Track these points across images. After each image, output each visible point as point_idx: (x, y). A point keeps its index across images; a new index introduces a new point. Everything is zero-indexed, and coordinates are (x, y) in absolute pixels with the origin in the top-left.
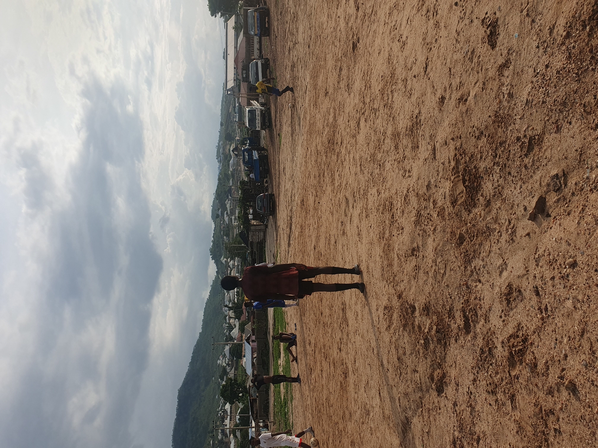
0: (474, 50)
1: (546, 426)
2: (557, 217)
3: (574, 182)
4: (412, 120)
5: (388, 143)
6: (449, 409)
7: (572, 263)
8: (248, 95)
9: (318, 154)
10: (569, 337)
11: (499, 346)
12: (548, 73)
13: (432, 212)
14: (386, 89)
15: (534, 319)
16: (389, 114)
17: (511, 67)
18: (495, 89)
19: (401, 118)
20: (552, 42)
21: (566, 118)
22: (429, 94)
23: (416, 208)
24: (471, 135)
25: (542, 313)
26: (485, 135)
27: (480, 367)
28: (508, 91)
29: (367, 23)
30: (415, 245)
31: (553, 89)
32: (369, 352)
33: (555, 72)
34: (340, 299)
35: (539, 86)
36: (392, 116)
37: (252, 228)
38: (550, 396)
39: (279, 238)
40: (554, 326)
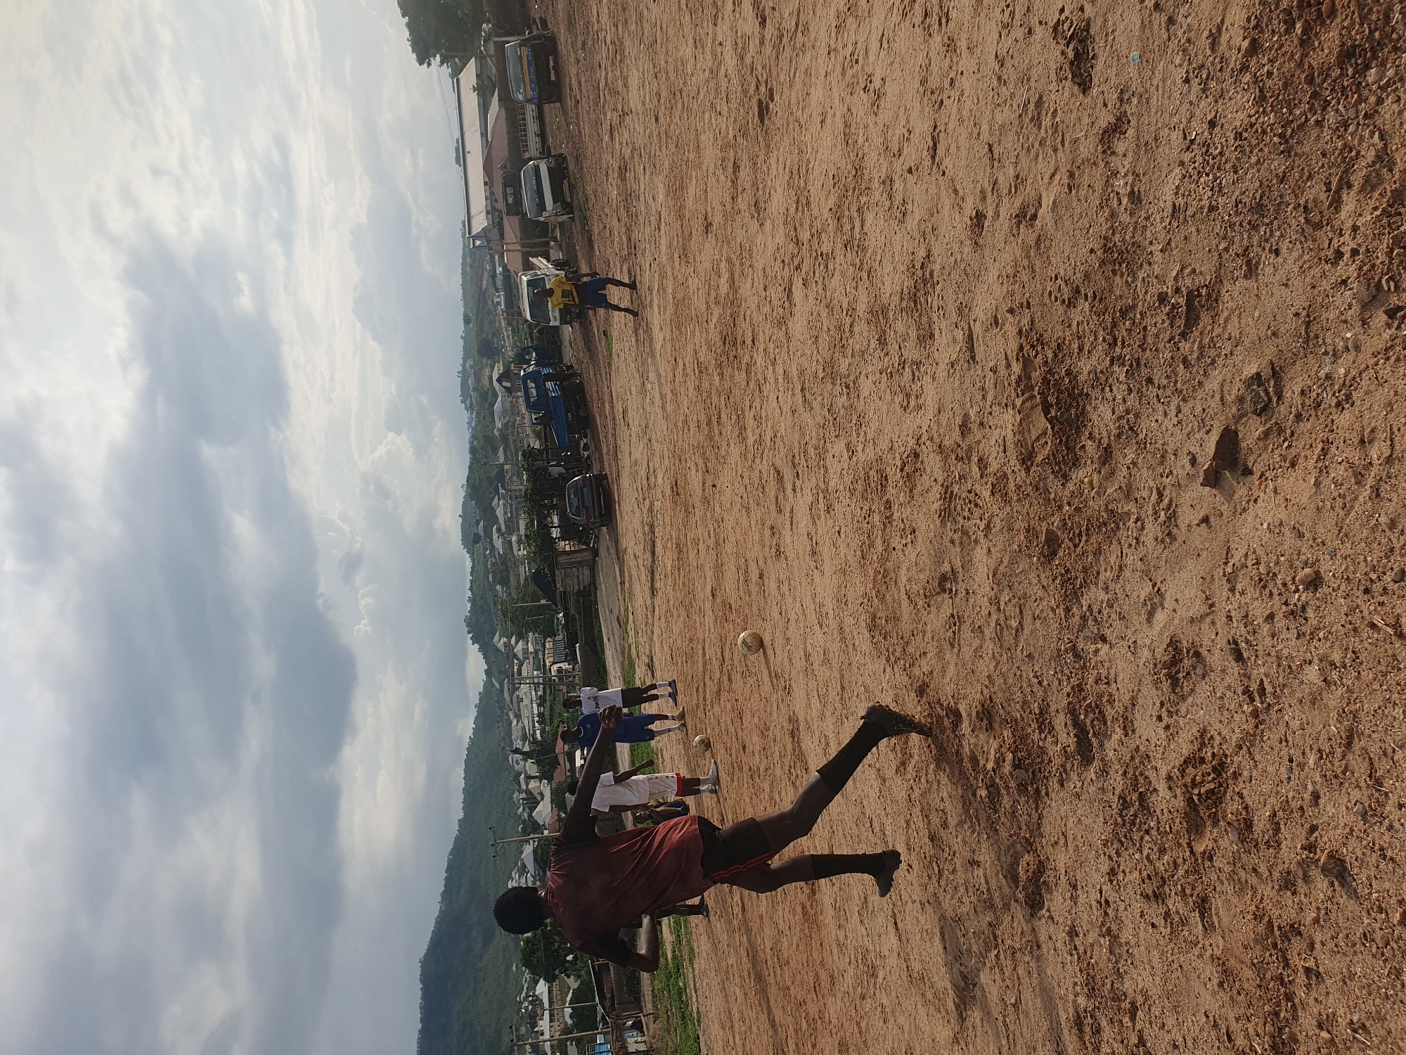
0: (1041, 97)
1: (1287, 964)
2: (1267, 474)
3: (1297, 390)
4: (914, 274)
5: (863, 334)
6: (1059, 945)
7: (1309, 580)
8: (523, 246)
9: (700, 372)
10: (1320, 751)
11: (1162, 787)
12: (1216, 140)
13: (977, 487)
14: (846, 205)
15: (1236, 716)
16: (859, 264)
17: (1131, 132)
18: (1099, 186)
19: (886, 271)
20: (1219, 67)
21: (1267, 241)
22: (947, 209)
23: (940, 480)
24: (1053, 298)
25: (1252, 700)
26: (1086, 295)
27: (1123, 839)
28: (1129, 188)
29: (788, 53)
30: (946, 567)
31: (1231, 177)
32: (863, 829)
33: (1232, 136)
34: (784, 710)
35: (1199, 172)
36: (866, 267)
37: (562, 559)
38: (1289, 893)
39: (627, 579)
40: (1282, 729)
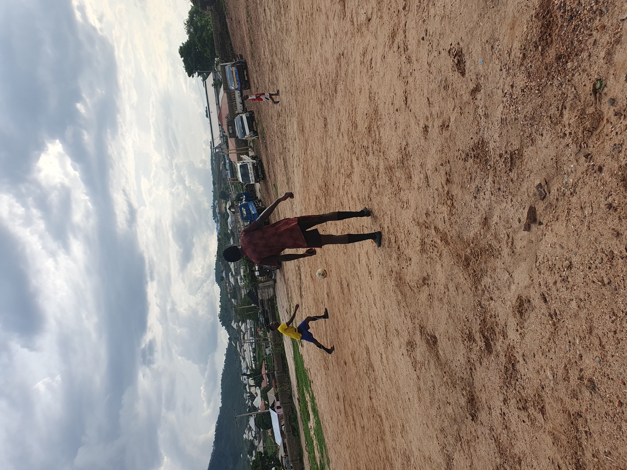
0: (446, 78)
2: (548, 224)
3: (556, 189)
4: (401, 152)
7: (568, 265)
8: (237, 151)
10: (580, 337)
12: (514, 92)
13: (435, 239)
14: (372, 126)
15: (547, 325)
16: (379, 149)
17: (482, 91)
18: (472, 112)
20: (512, 64)
21: (538, 131)
22: (413, 125)
24: (458, 158)
25: (552, 318)
26: (471, 156)
28: (484, 113)
30: (425, 275)
31: (522, 106)
33: (520, 91)
35: (509, 105)
36: (382, 151)
37: (260, 285)
38: (575, 399)
39: (290, 292)
40: (565, 329)
